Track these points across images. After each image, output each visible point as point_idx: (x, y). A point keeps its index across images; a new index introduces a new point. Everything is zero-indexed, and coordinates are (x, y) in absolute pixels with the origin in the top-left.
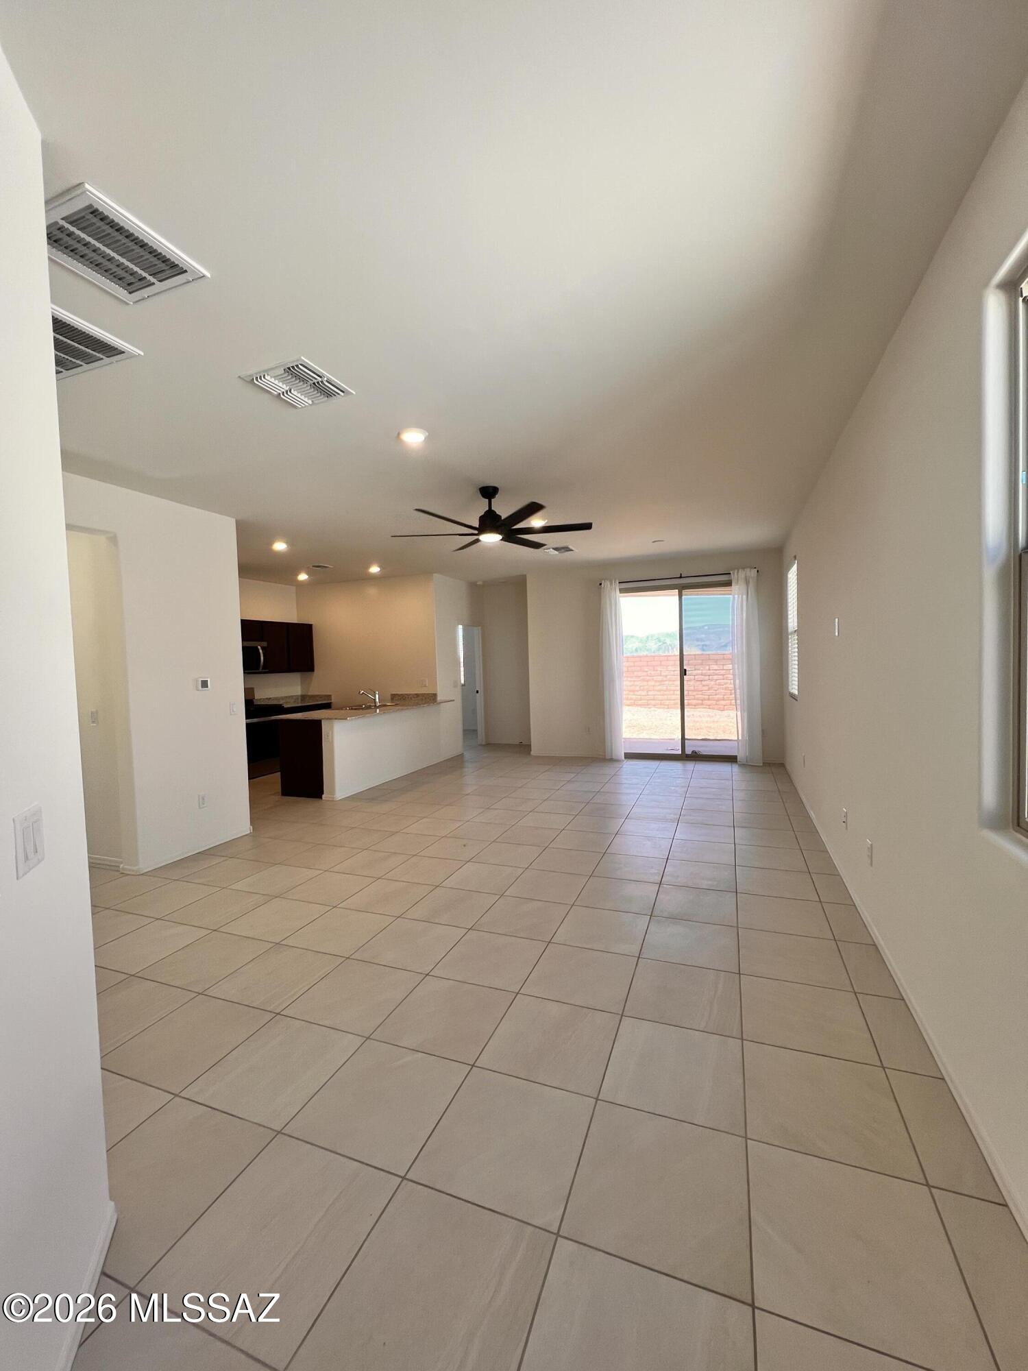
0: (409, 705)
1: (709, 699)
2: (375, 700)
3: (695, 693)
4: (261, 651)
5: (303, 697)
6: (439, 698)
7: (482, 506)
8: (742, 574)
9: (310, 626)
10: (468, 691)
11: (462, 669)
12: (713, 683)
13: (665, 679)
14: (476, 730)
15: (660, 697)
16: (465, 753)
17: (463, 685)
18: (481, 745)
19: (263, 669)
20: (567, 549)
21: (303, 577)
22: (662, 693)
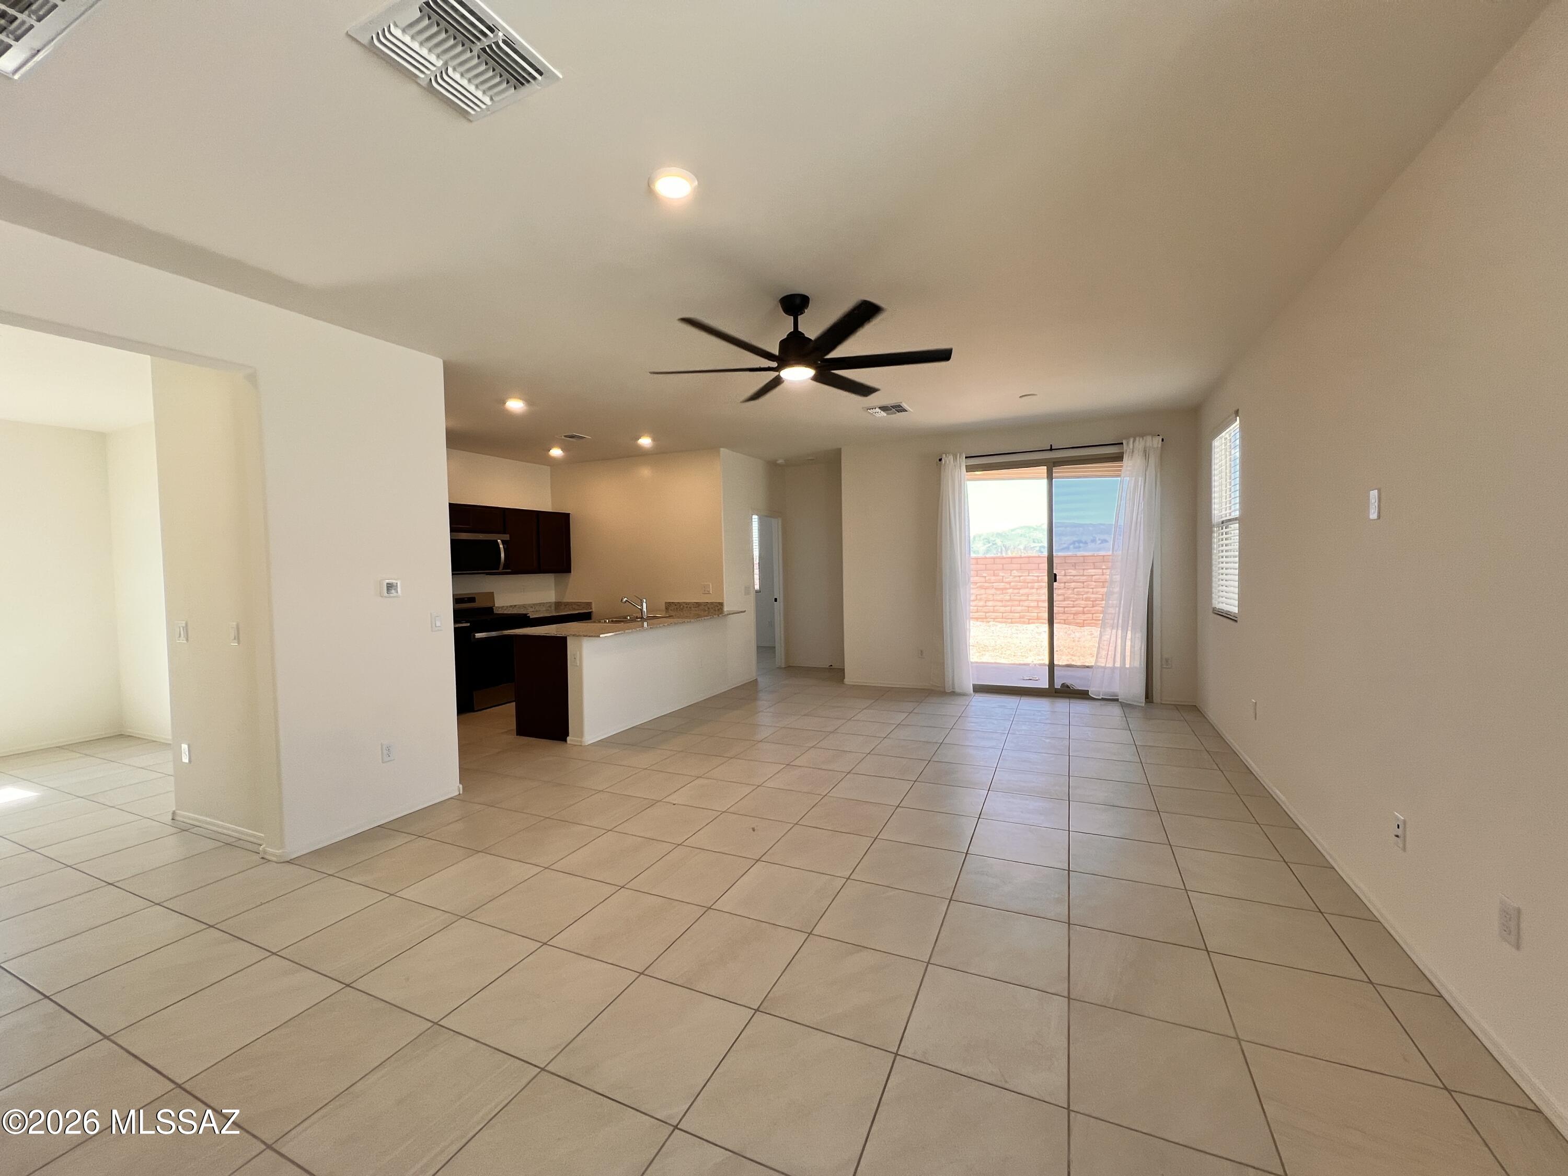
0: (687, 617)
2: (641, 610)
4: (501, 546)
5: (558, 605)
6: (726, 609)
7: (786, 326)
8: (1140, 444)
9: (567, 516)
10: (765, 600)
11: (757, 571)
13: (1008, 586)
14: (775, 647)
15: (1002, 609)
16: (759, 680)
17: (757, 592)
18: (780, 668)
19: (503, 569)
20: (899, 409)
21: (556, 452)
22: (1004, 603)
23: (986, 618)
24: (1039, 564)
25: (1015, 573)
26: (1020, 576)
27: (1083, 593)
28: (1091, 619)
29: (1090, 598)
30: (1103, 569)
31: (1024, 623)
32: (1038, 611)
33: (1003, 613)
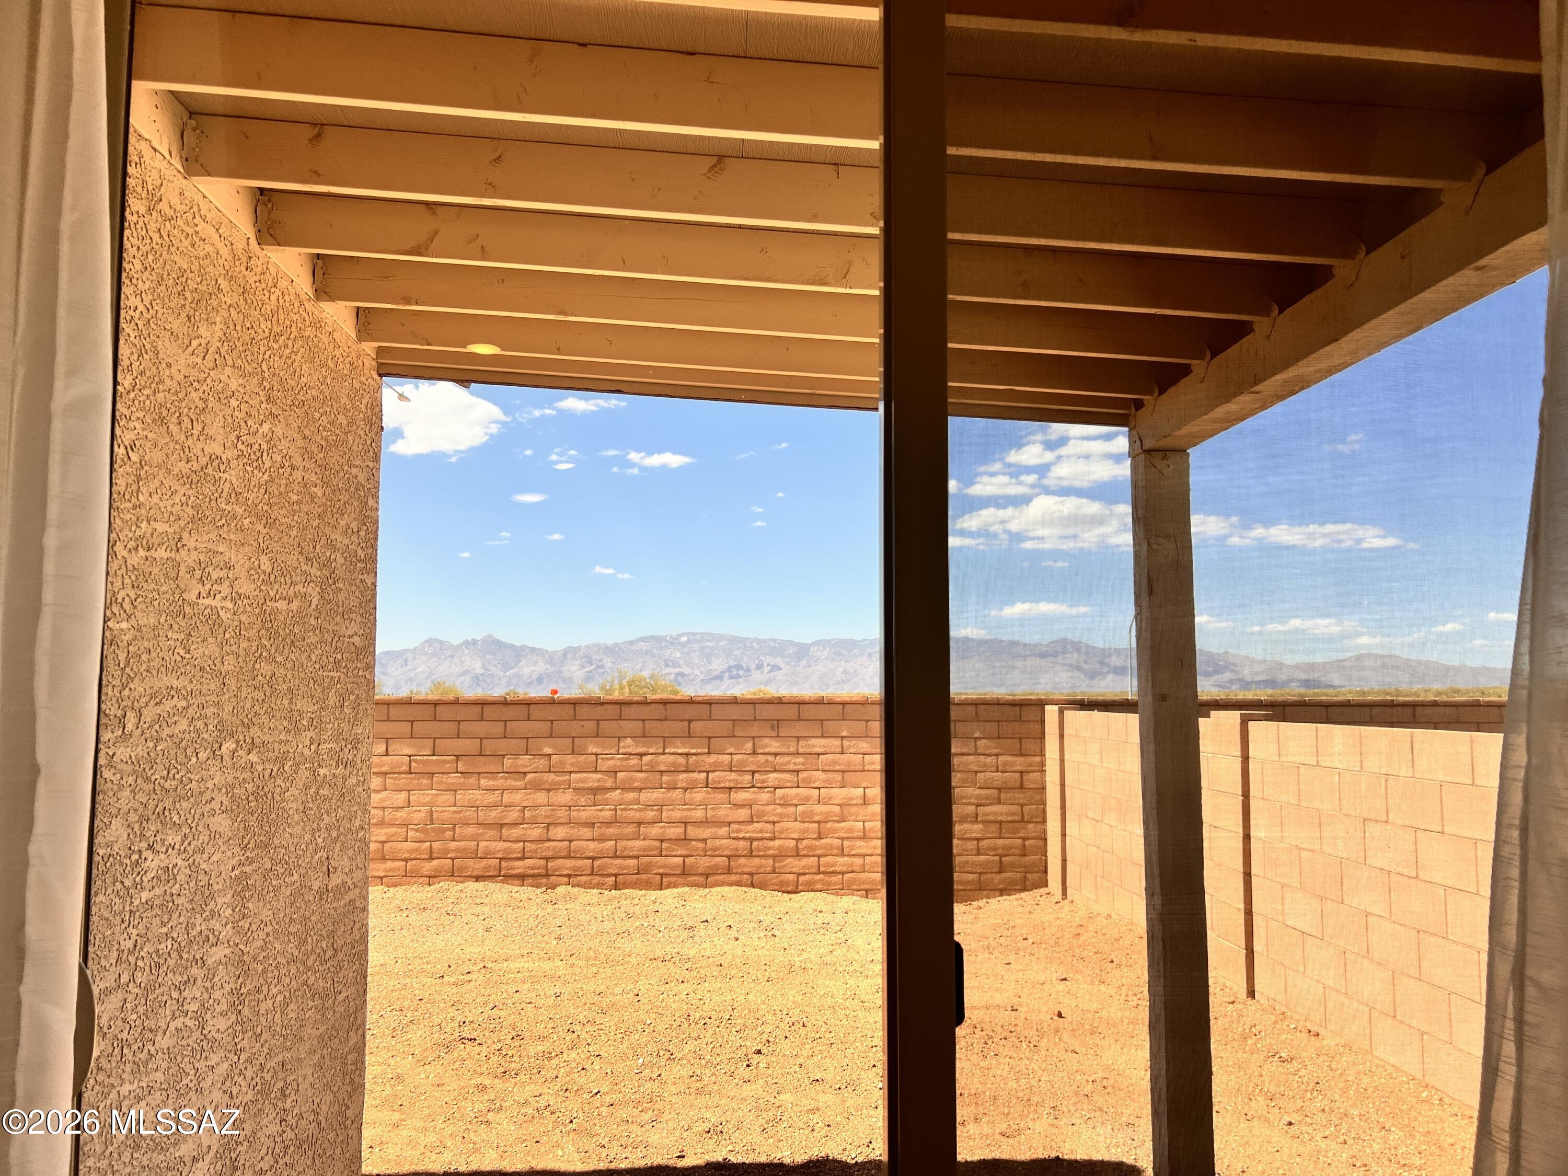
1: (750, 854)
3: (706, 833)
12: (765, 796)
13: (609, 782)
15: (592, 847)
22: (597, 832)
23: (547, 875)
24: (690, 721)
25: (628, 745)
26: (641, 755)
27: (795, 802)
28: (815, 870)
29: (812, 814)
30: (842, 737)
31: (647, 886)
32: (688, 852)
33: (593, 858)
